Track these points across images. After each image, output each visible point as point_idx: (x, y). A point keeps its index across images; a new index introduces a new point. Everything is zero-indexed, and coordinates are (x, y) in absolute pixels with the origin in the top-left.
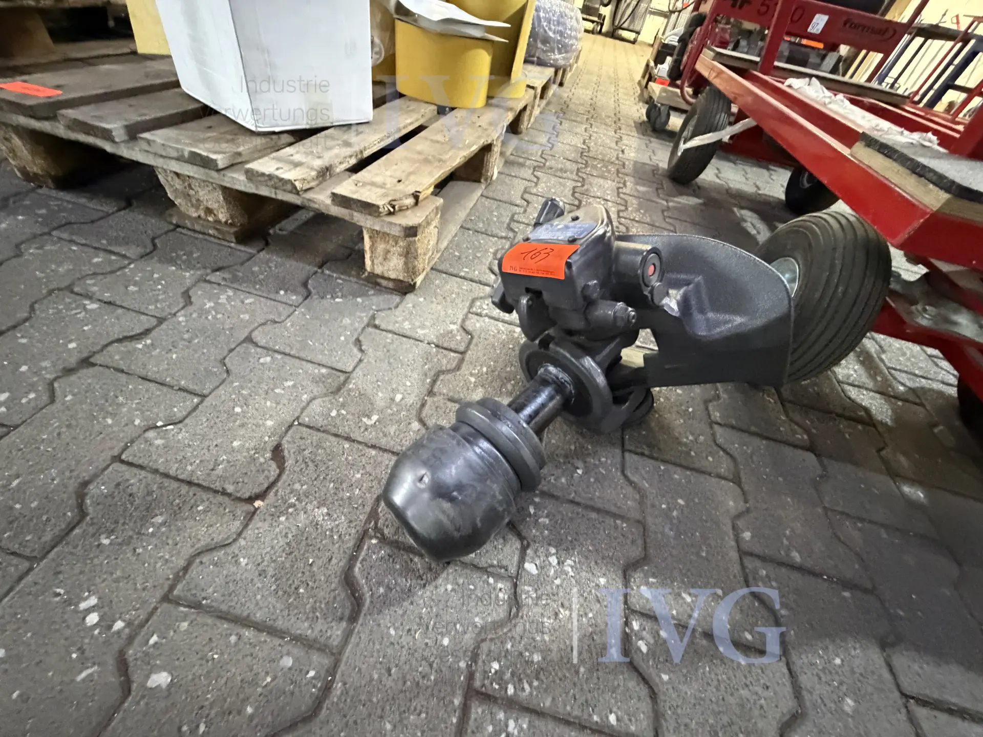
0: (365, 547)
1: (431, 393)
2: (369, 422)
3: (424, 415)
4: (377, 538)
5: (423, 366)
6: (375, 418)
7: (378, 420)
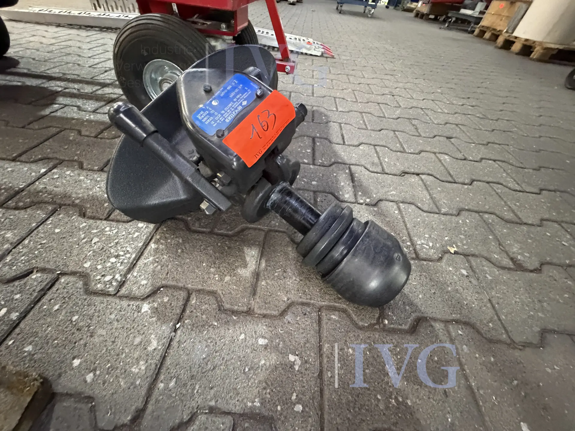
0: (392, 326)
1: (249, 312)
2: (299, 362)
3: (275, 313)
4: (383, 322)
5: (214, 327)
6: (292, 358)
7: (294, 354)
